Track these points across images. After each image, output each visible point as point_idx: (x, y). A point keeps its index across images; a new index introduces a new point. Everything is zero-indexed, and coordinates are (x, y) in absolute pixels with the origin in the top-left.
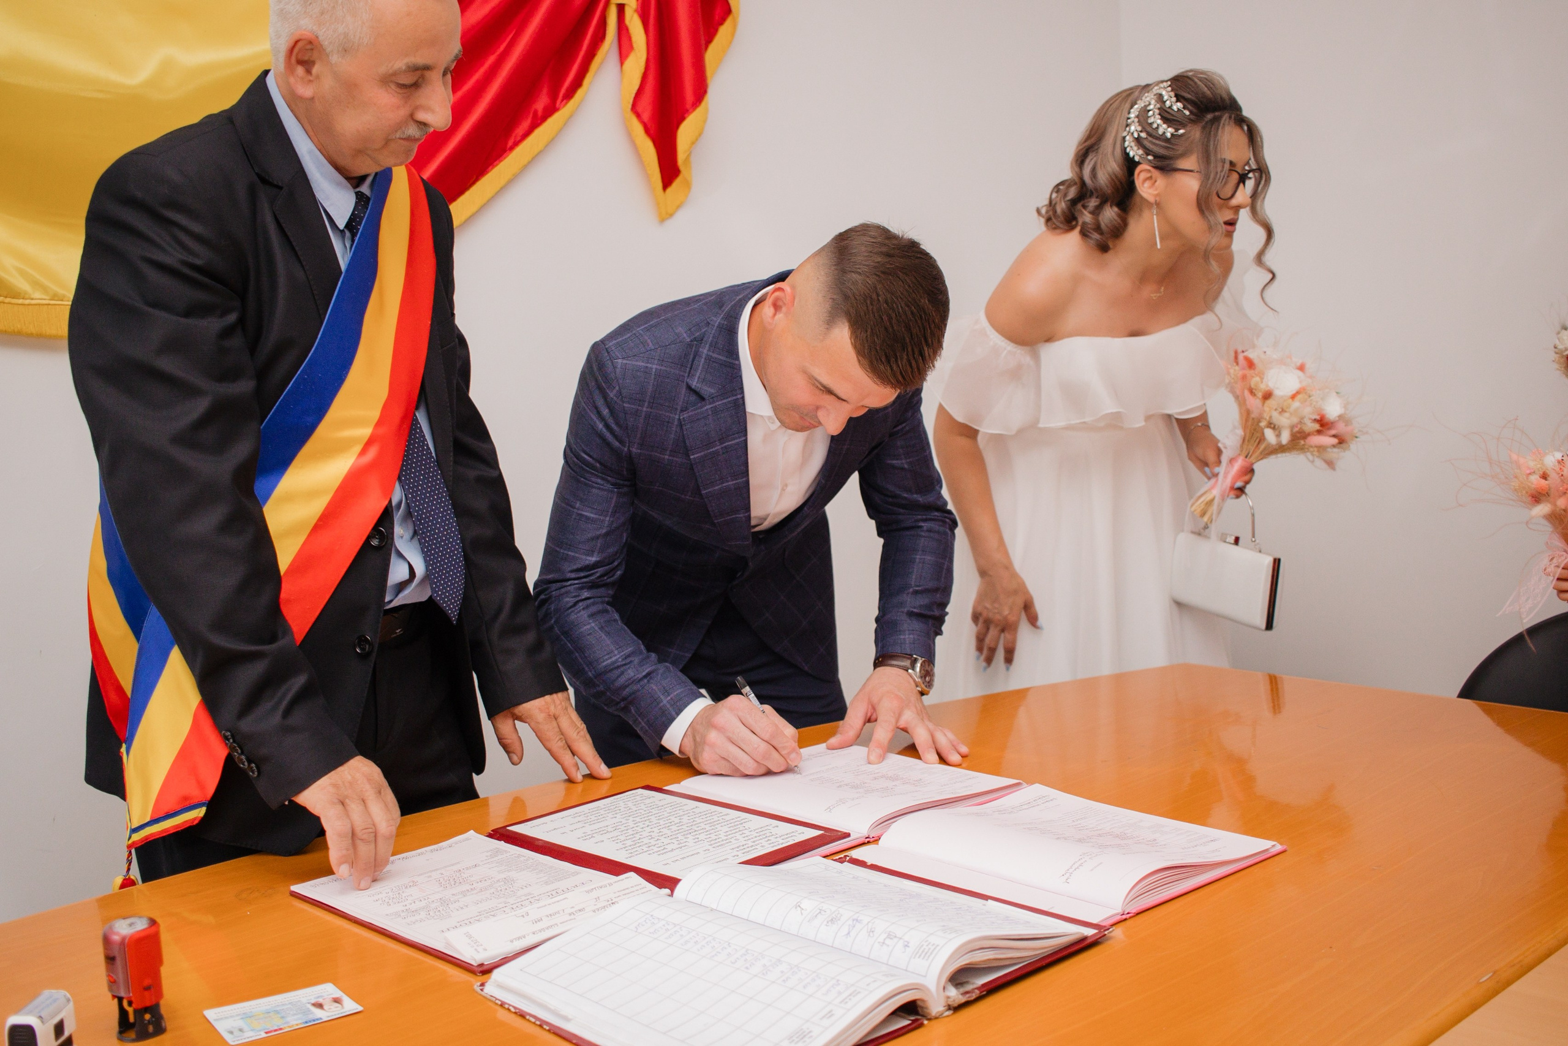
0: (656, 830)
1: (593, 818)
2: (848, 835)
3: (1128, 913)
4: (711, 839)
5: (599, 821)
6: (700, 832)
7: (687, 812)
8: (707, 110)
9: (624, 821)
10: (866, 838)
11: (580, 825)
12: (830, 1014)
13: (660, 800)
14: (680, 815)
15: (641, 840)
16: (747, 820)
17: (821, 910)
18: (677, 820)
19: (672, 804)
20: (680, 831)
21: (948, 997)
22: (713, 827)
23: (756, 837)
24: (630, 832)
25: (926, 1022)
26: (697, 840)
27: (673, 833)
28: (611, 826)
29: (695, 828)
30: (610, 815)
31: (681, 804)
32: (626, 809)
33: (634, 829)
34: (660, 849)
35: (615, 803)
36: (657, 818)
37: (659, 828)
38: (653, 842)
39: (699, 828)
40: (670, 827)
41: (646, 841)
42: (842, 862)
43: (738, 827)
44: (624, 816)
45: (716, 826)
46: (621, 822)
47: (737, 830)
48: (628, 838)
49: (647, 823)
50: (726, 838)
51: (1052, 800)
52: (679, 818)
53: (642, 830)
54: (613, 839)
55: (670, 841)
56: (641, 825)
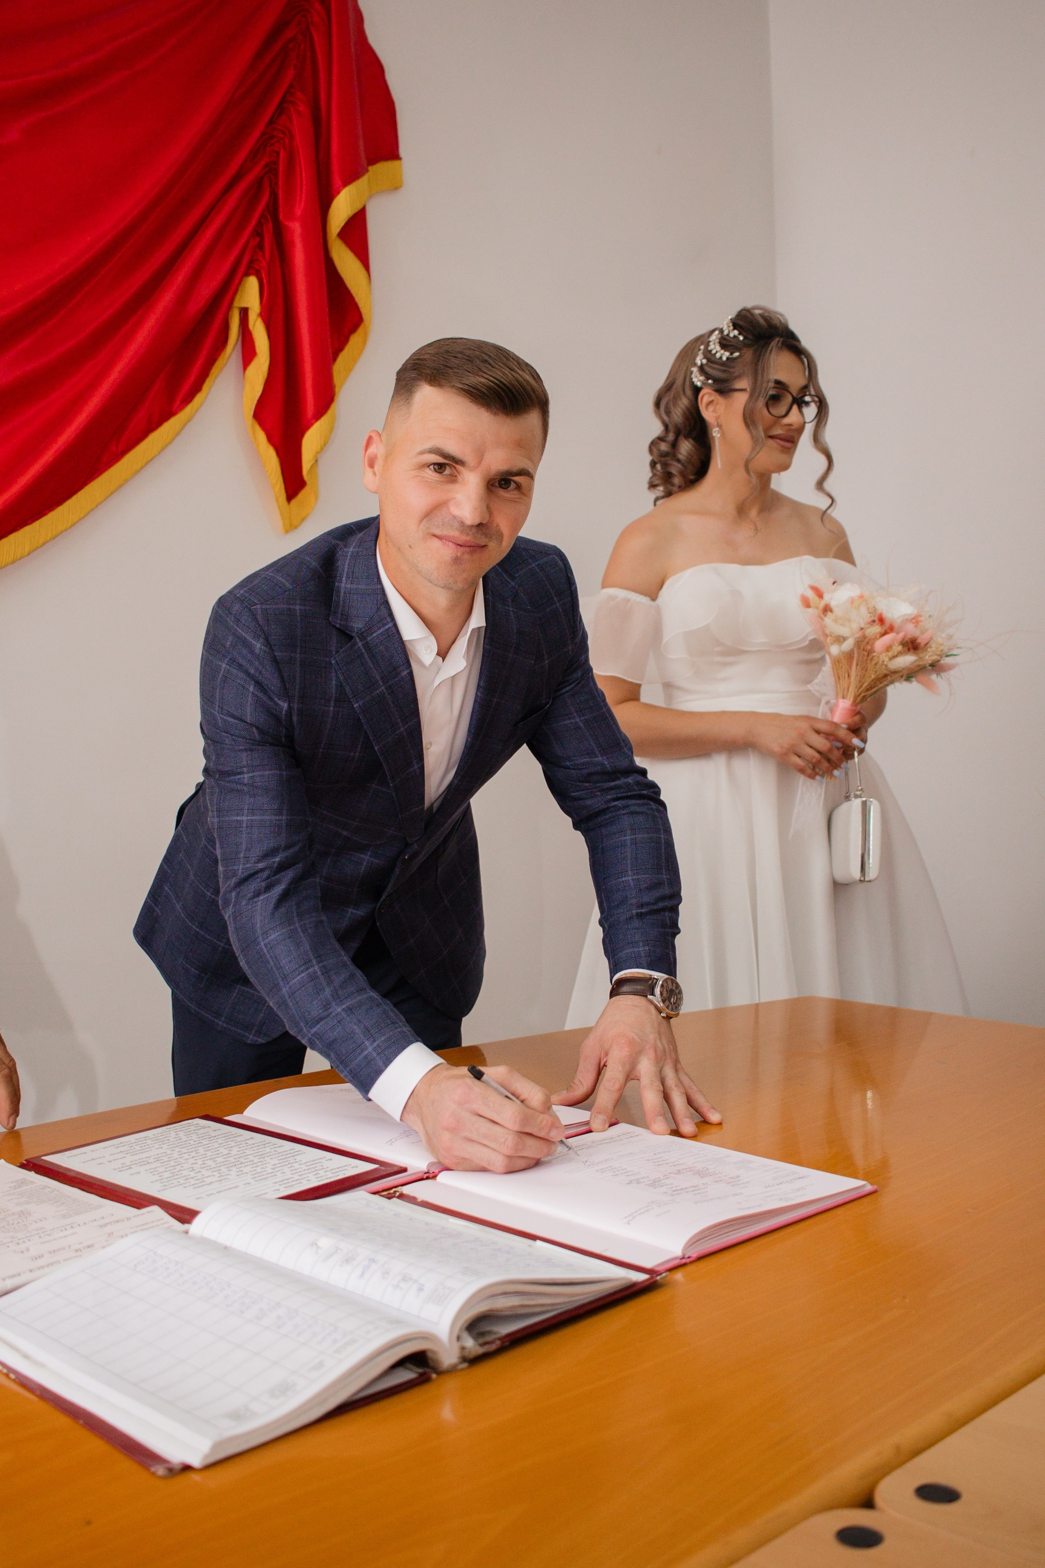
0: (200, 1162)
1: (138, 1148)
2: (404, 1170)
3: (689, 1257)
4: (255, 1172)
5: (142, 1151)
6: (246, 1164)
7: (239, 1143)
9: (169, 1152)
10: (425, 1173)
11: (121, 1155)
12: (320, 1365)
13: (215, 1131)
14: (231, 1146)
15: (181, 1172)
16: (300, 1152)
17: (337, 1248)
18: (225, 1152)
19: (227, 1135)
20: (225, 1163)
21: (463, 1348)
22: (262, 1160)
23: (305, 1170)
24: (172, 1163)
25: (434, 1376)
26: (240, 1173)
27: (217, 1165)
28: (152, 1158)
29: (242, 1160)
30: (157, 1146)
31: (236, 1135)
32: (175, 1140)
33: (177, 1160)
34: (197, 1182)
35: (166, 1133)
36: (205, 1149)
37: (204, 1159)
38: (192, 1174)
39: (246, 1161)
40: (216, 1159)
41: (185, 1173)
42: (389, 1198)
43: (289, 1159)
44: (171, 1146)
45: (265, 1159)
46: (166, 1153)
47: (287, 1163)
48: (167, 1170)
49: (193, 1154)
50: (272, 1171)
51: (637, 1136)
52: (229, 1149)
53: (185, 1161)
54: (151, 1171)
55: (211, 1174)
56: (186, 1156)
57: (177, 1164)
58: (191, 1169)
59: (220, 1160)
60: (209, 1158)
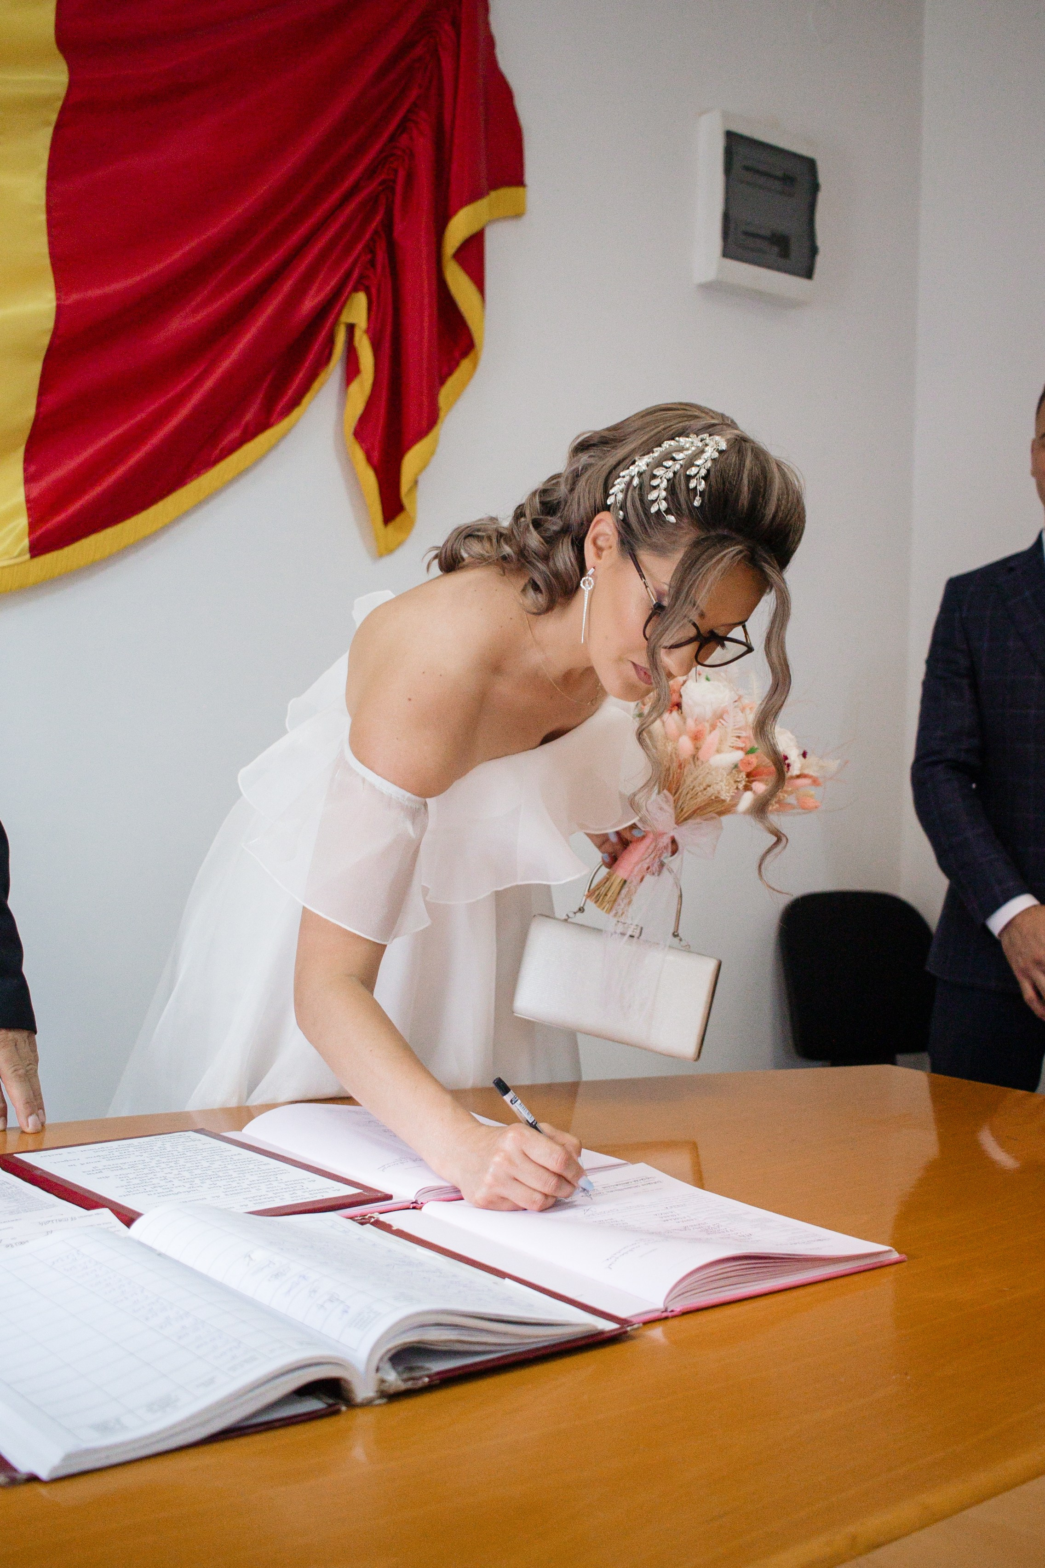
0: (176, 1172)
1: (117, 1154)
2: (389, 1197)
3: (672, 1311)
5: (121, 1157)
6: (223, 1178)
7: (224, 1157)
9: (147, 1160)
10: (413, 1203)
12: (211, 1381)
14: (214, 1159)
15: (151, 1180)
16: (284, 1171)
17: (270, 1261)
18: (207, 1165)
19: (214, 1149)
20: (202, 1175)
21: (383, 1381)
22: (241, 1175)
23: (281, 1189)
24: (146, 1171)
25: (344, 1408)
27: (192, 1177)
28: (127, 1164)
29: (221, 1174)
30: (137, 1153)
32: (161, 1149)
33: (152, 1169)
34: (164, 1191)
36: (186, 1161)
37: (180, 1170)
38: (163, 1183)
39: (225, 1175)
40: (193, 1171)
41: (155, 1181)
42: (362, 1224)
43: (269, 1177)
44: (152, 1155)
45: (245, 1175)
46: (144, 1161)
47: (266, 1181)
48: (137, 1177)
49: (172, 1164)
50: (248, 1186)
51: (656, 1183)
52: (211, 1162)
53: (160, 1170)
54: (121, 1176)
56: (163, 1165)
57: (150, 1172)
58: (163, 1178)
59: (198, 1172)
60: (187, 1169)
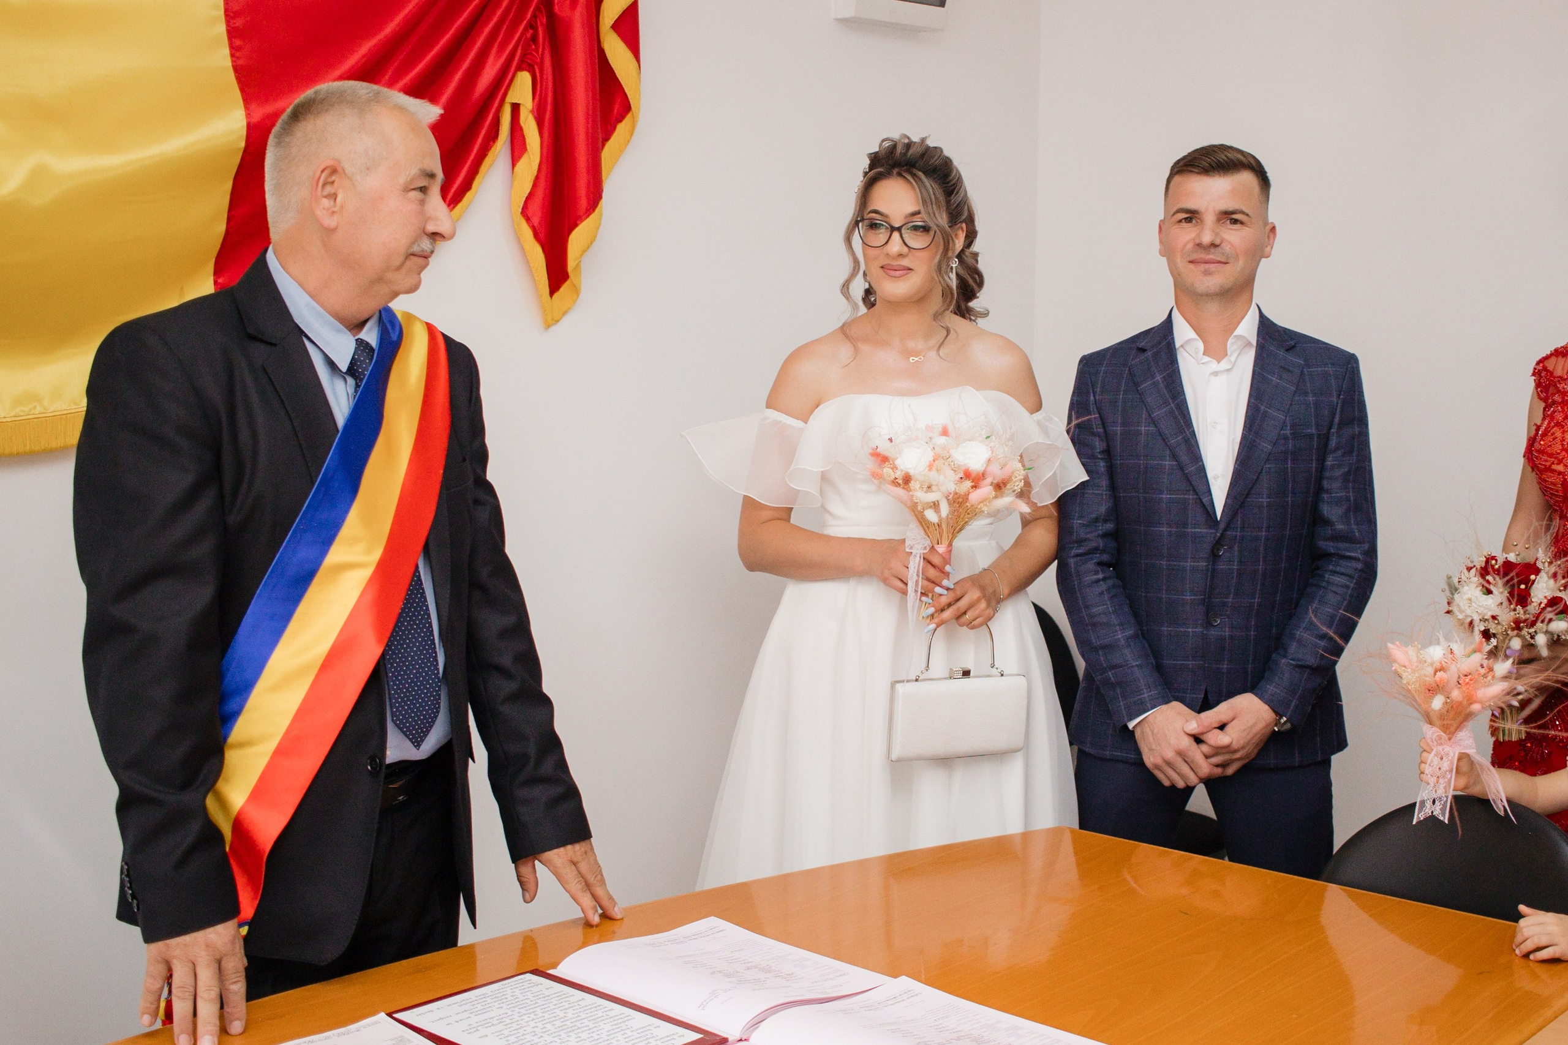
0: (540, 1025)
1: (479, 1007)
2: (724, 1038)
4: (592, 1039)
5: (485, 1011)
6: (583, 1029)
7: (572, 1005)
8: (601, 215)
11: (466, 1015)
13: (547, 989)
14: (565, 1007)
15: (525, 1037)
16: (629, 1018)
18: (562, 1014)
19: (559, 994)
20: (564, 1027)
22: (596, 1025)
23: (637, 1038)
24: (515, 1026)
26: (579, 1039)
28: (496, 1018)
29: (578, 1024)
31: (568, 995)
32: (512, 998)
33: (519, 1023)
35: (502, 990)
36: (542, 1011)
37: (542, 1023)
39: (582, 1025)
40: (554, 1023)
43: (621, 1025)
44: (510, 1006)
45: (599, 1024)
46: (507, 1013)
47: (620, 1029)
48: (511, 1033)
49: (532, 1016)
51: (916, 995)
52: (564, 1011)
53: (526, 1024)
55: (553, 1039)
56: (526, 1018)
57: (519, 1027)
58: (533, 1034)
59: (558, 1023)
60: (548, 1021)
